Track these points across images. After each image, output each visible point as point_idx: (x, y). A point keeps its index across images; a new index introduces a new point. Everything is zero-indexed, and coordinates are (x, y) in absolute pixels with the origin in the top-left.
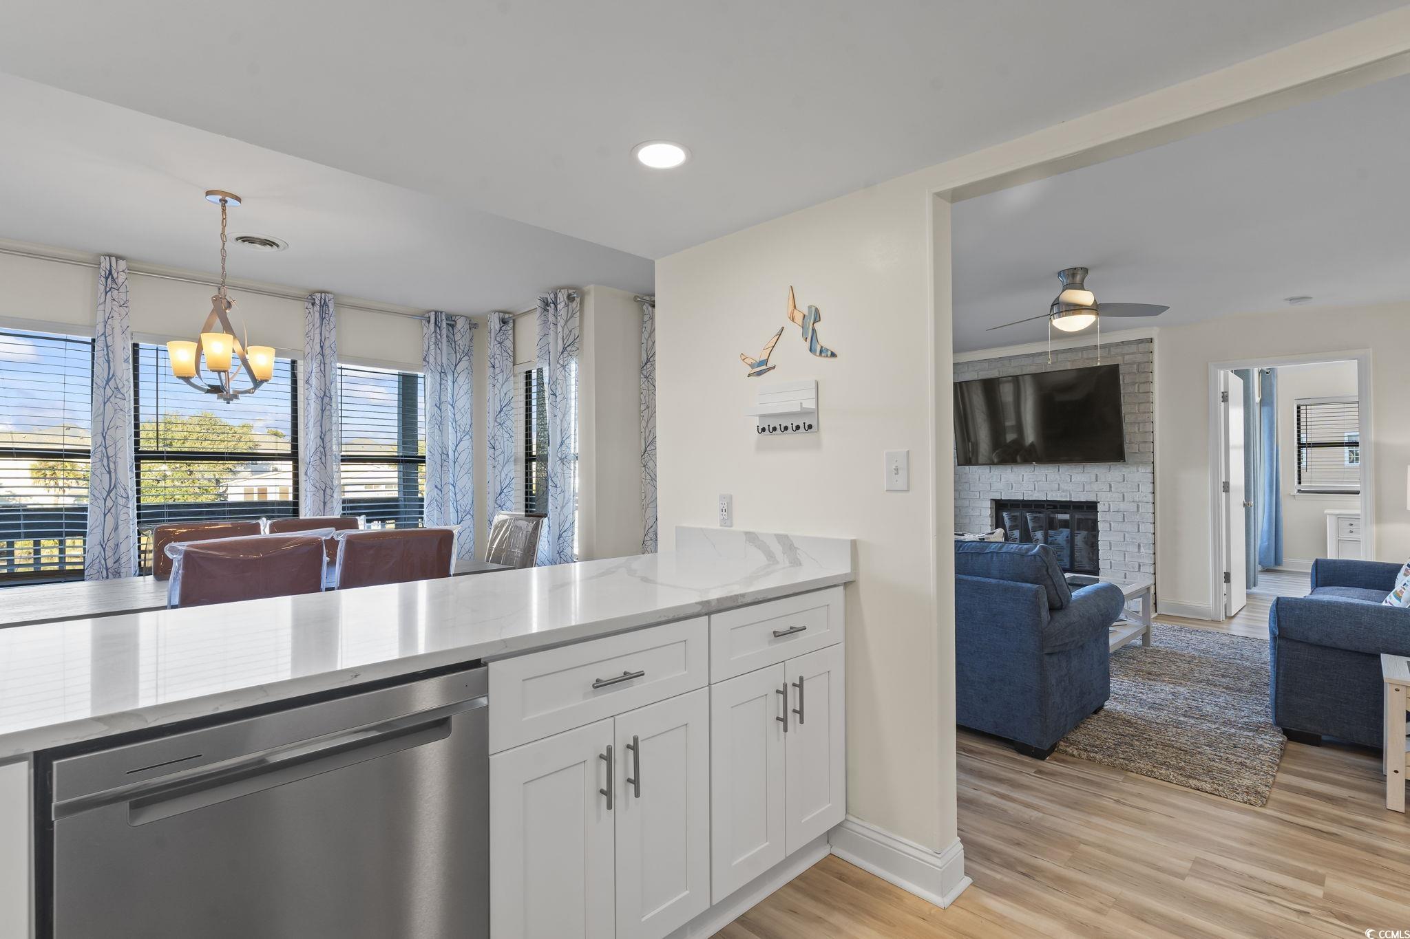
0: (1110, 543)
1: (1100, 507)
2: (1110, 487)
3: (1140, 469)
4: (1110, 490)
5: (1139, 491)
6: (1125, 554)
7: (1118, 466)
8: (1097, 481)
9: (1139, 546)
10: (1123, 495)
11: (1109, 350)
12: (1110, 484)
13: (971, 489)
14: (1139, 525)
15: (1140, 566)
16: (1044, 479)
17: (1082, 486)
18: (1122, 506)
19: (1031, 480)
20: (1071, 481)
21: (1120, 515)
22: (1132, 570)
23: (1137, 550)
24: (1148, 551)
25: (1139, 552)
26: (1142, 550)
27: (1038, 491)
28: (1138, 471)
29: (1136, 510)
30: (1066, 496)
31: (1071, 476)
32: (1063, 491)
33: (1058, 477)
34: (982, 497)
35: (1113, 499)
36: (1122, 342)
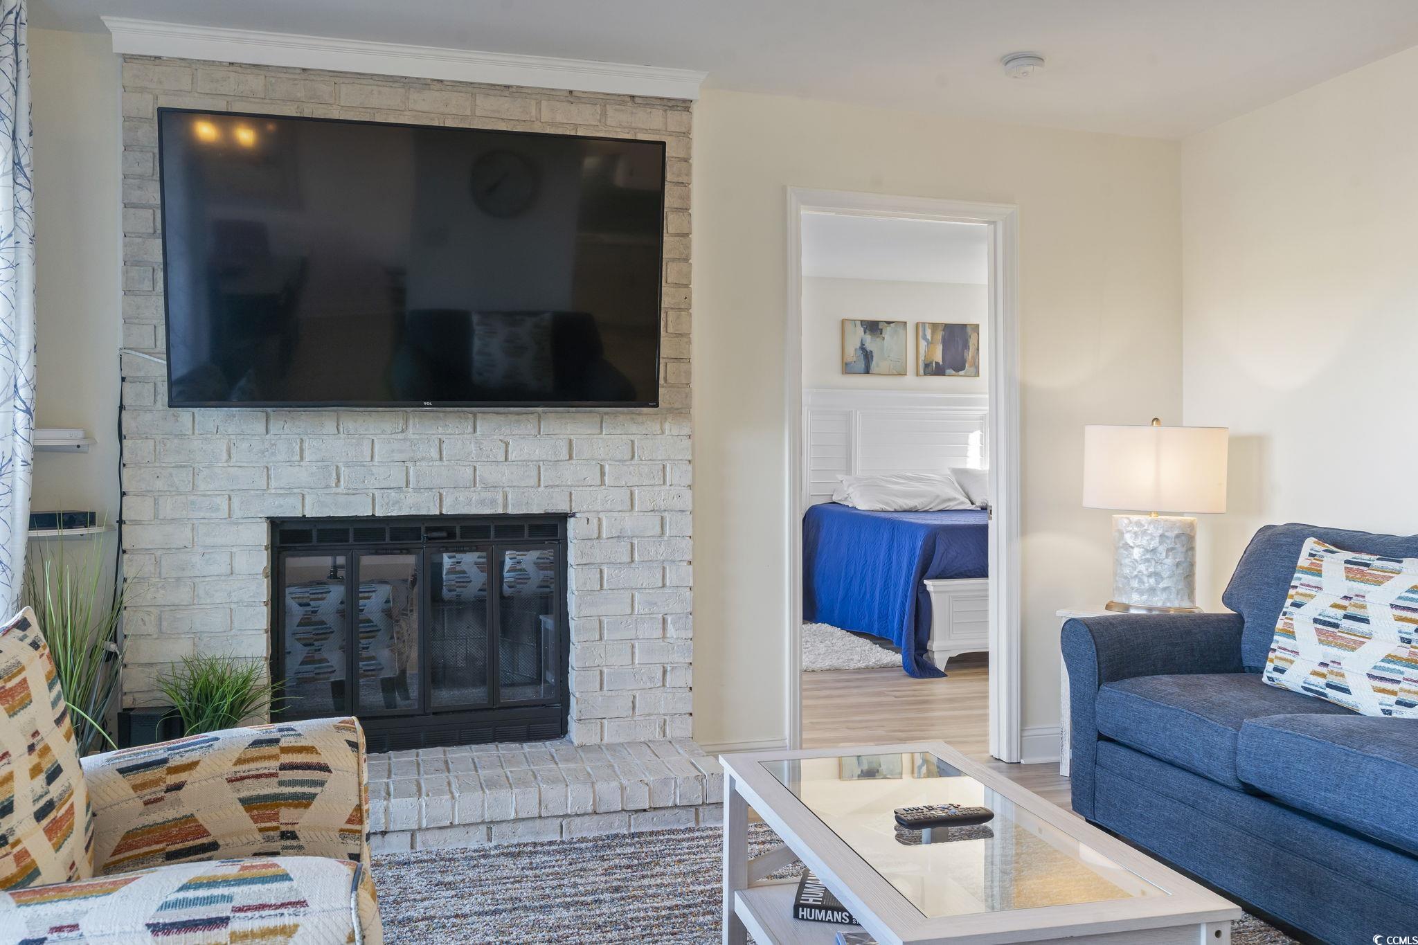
0: (600, 622)
1: (574, 528)
2: (603, 474)
3: (667, 426)
4: (603, 483)
5: (664, 482)
6: (633, 647)
7: (621, 418)
8: (571, 458)
9: (664, 621)
10: (632, 494)
11: (604, 114)
12: (602, 467)
13: (202, 486)
14: (664, 569)
15: (665, 672)
16: (434, 453)
17: (535, 473)
18: (629, 523)
19: (397, 456)
20: (506, 459)
21: (624, 547)
22: (649, 685)
23: (659, 634)
24: (684, 634)
25: (664, 637)
26: (671, 631)
27: (417, 490)
28: (663, 433)
29: (658, 530)
30: (494, 501)
31: (507, 444)
32: (487, 488)
33: (473, 447)
34: (237, 513)
35: (608, 506)
36: (633, 97)
